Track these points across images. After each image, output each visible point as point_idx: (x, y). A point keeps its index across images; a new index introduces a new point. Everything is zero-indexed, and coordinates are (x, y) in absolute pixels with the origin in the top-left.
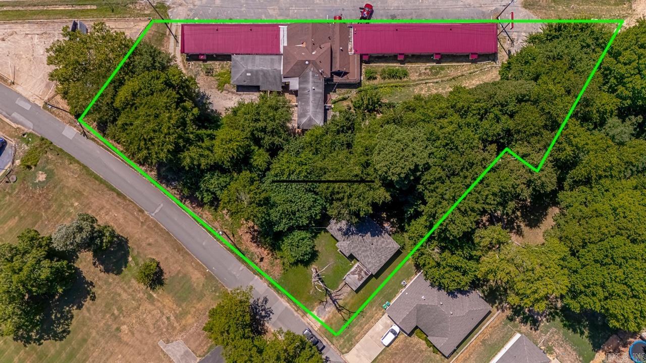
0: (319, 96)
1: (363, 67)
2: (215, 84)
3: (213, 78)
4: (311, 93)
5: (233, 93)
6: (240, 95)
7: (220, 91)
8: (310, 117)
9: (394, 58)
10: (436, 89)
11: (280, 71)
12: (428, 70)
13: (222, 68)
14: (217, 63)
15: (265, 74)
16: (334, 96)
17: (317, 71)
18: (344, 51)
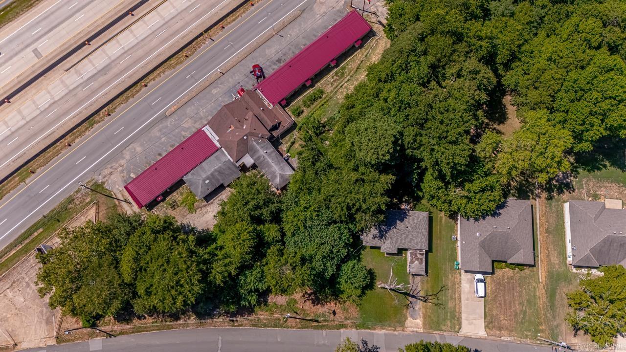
0: (274, 154)
1: (287, 111)
2: (185, 210)
3: (180, 208)
4: (266, 157)
5: (205, 206)
6: (212, 203)
7: (194, 213)
8: (280, 174)
9: (304, 88)
10: (352, 85)
11: (229, 160)
12: (335, 77)
13: (182, 194)
14: (175, 194)
15: (220, 171)
16: (284, 147)
17: (257, 138)
18: (265, 109)
